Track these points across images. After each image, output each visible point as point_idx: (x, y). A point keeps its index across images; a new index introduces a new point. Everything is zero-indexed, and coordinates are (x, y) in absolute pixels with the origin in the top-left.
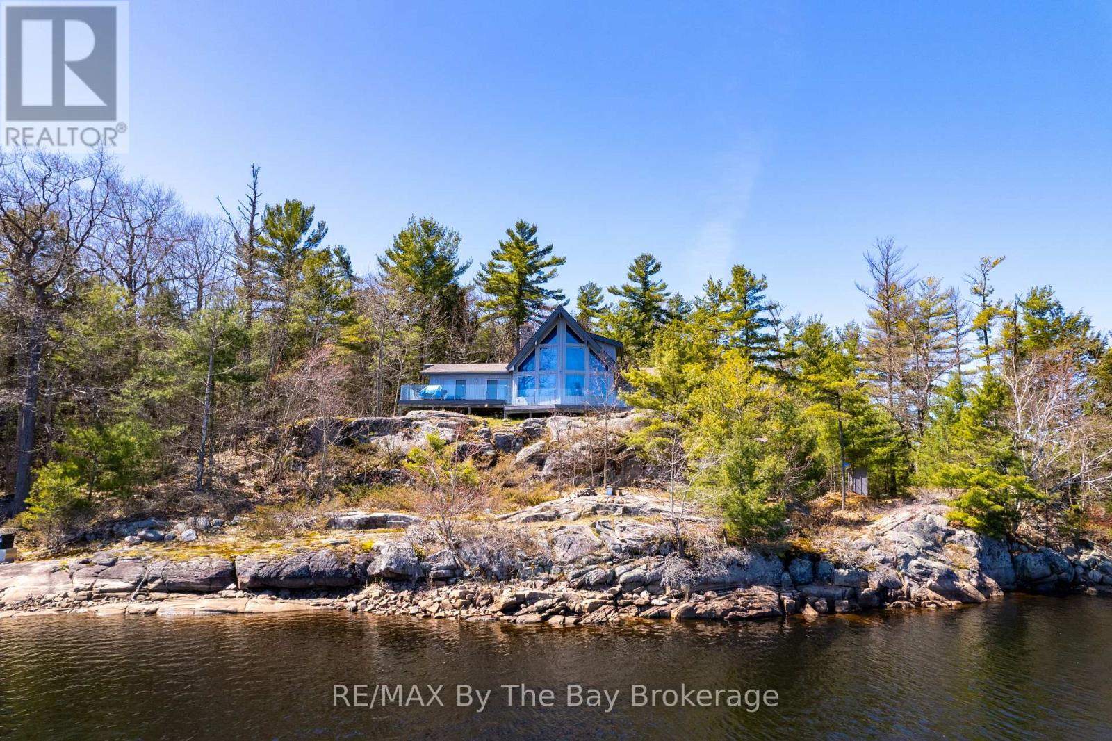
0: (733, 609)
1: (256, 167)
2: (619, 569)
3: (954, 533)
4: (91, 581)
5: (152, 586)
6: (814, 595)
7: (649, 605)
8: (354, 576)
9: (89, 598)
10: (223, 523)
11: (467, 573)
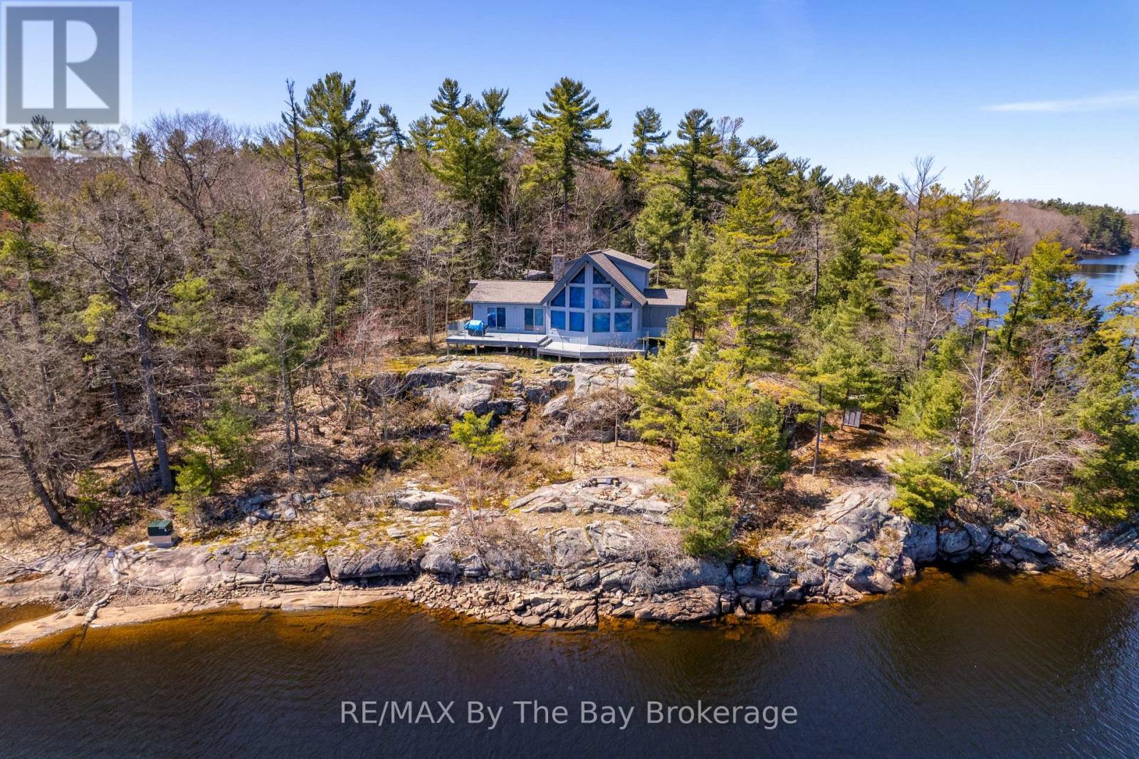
0: (679, 614)
1: (290, 83)
2: (603, 572)
3: (892, 518)
4: (233, 575)
5: (274, 579)
6: (747, 596)
7: (620, 604)
8: (412, 569)
9: (235, 588)
10: (313, 497)
11: (491, 573)
